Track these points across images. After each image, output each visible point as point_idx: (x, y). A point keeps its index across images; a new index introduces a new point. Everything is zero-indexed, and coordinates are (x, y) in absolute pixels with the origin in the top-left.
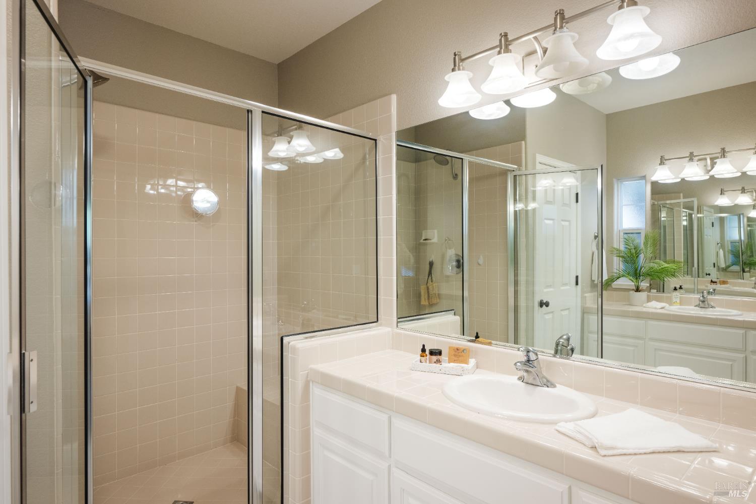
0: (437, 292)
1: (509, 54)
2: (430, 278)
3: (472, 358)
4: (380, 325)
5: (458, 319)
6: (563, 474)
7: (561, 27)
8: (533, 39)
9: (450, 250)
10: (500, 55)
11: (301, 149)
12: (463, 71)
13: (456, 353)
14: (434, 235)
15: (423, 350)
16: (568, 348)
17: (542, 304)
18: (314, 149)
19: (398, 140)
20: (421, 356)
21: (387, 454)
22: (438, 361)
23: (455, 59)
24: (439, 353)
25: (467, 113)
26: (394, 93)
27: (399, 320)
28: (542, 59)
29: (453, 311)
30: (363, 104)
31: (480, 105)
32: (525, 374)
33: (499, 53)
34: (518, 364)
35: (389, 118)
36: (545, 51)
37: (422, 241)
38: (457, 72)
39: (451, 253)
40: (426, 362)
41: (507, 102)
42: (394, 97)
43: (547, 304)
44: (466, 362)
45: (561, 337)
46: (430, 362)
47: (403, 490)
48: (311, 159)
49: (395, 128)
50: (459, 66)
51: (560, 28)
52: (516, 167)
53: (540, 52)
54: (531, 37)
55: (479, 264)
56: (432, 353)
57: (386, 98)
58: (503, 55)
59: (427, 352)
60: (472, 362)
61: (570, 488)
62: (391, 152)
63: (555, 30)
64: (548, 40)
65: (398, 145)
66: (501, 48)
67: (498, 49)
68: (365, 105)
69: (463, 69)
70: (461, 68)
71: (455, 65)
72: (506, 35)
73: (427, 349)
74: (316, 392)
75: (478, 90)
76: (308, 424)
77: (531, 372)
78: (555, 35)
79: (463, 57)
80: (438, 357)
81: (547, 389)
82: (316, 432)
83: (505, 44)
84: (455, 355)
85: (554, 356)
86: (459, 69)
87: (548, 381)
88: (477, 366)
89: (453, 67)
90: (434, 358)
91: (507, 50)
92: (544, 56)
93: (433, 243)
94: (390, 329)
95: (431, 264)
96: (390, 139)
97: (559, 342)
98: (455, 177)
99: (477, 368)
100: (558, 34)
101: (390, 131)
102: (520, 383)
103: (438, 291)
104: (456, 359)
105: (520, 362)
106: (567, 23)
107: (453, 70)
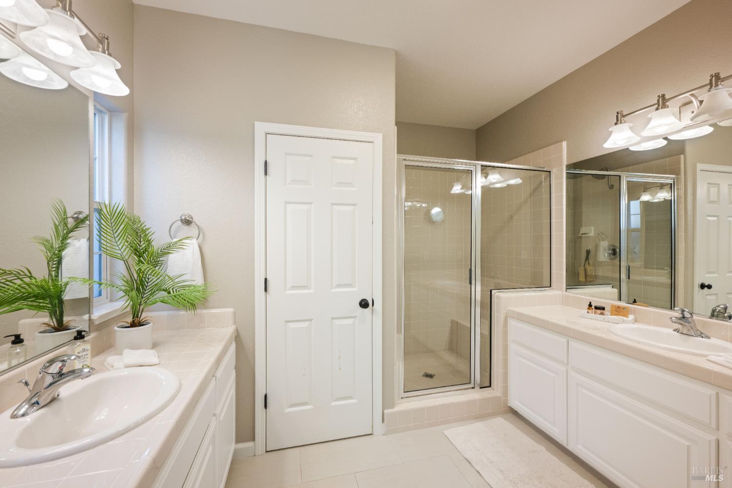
0: (593, 274)
1: (667, 109)
2: (587, 262)
3: (631, 314)
4: (553, 289)
5: (616, 290)
6: (711, 384)
7: (717, 85)
8: (689, 96)
9: (603, 242)
10: (658, 111)
11: (494, 181)
12: (625, 124)
13: (617, 310)
14: (590, 230)
15: (590, 305)
16: (726, 315)
17: (703, 286)
18: (503, 179)
19: (567, 170)
20: (588, 309)
21: (566, 362)
22: (602, 314)
23: (617, 116)
24: (603, 309)
25: (628, 148)
26: (564, 140)
27: (567, 287)
28: (698, 108)
29: (612, 285)
30: (540, 149)
31: (639, 143)
32: (680, 326)
33: (657, 109)
34: (673, 318)
35: (561, 157)
36: (701, 102)
37: (580, 235)
38: (619, 126)
39: (604, 244)
40: (592, 313)
41: (666, 139)
42: (564, 144)
43: (709, 287)
44: (626, 316)
45: (718, 306)
46: (595, 313)
47: (578, 384)
48: (498, 186)
49: (565, 163)
50: (621, 120)
51: (715, 87)
52: (674, 176)
53: (696, 103)
54: (687, 94)
55: (635, 253)
56: (596, 308)
57: (560, 144)
58: (660, 111)
59: (593, 307)
60: (631, 317)
61: (717, 394)
62: (562, 178)
63: (710, 88)
64: (704, 95)
65: (567, 173)
66: (659, 106)
67: (656, 106)
68: (542, 150)
69: (625, 122)
70: (623, 121)
71: (617, 120)
72: (663, 96)
73: (594, 305)
74: (512, 323)
75: (638, 134)
76: (507, 341)
77: (686, 325)
78: (710, 93)
79: (625, 114)
80: (602, 311)
81: (702, 339)
82: (512, 346)
83: (662, 102)
84: (616, 311)
85: (711, 318)
86: (621, 123)
87: (702, 333)
88: (636, 321)
89: (616, 122)
90: (599, 311)
91: (664, 106)
92: (701, 106)
93: (590, 236)
94: (560, 292)
95: (588, 252)
96: (562, 171)
97: (716, 309)
98: (612, 187)
99: (635, 322)
100: (713, 91)
101: (561, 165)
102: (675, 333)
103: (595, 273)
104: (617, 313)
105: (676, 318)
106: (722, 81)
107: (616, 124)
